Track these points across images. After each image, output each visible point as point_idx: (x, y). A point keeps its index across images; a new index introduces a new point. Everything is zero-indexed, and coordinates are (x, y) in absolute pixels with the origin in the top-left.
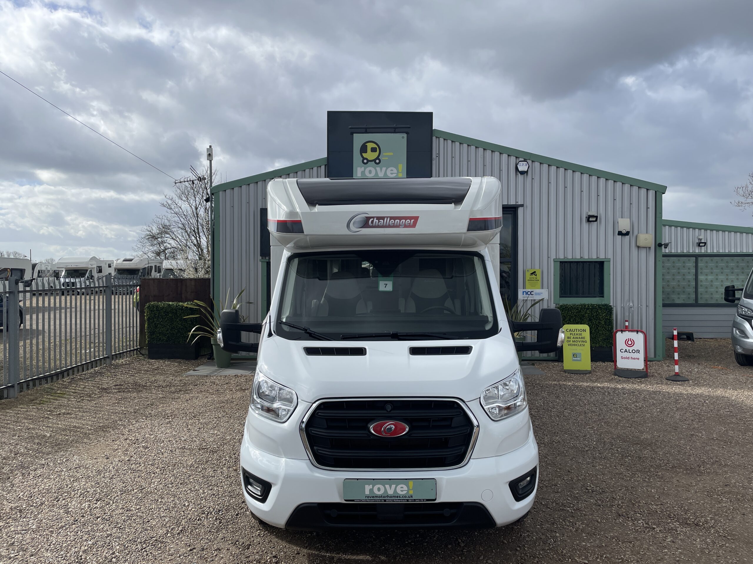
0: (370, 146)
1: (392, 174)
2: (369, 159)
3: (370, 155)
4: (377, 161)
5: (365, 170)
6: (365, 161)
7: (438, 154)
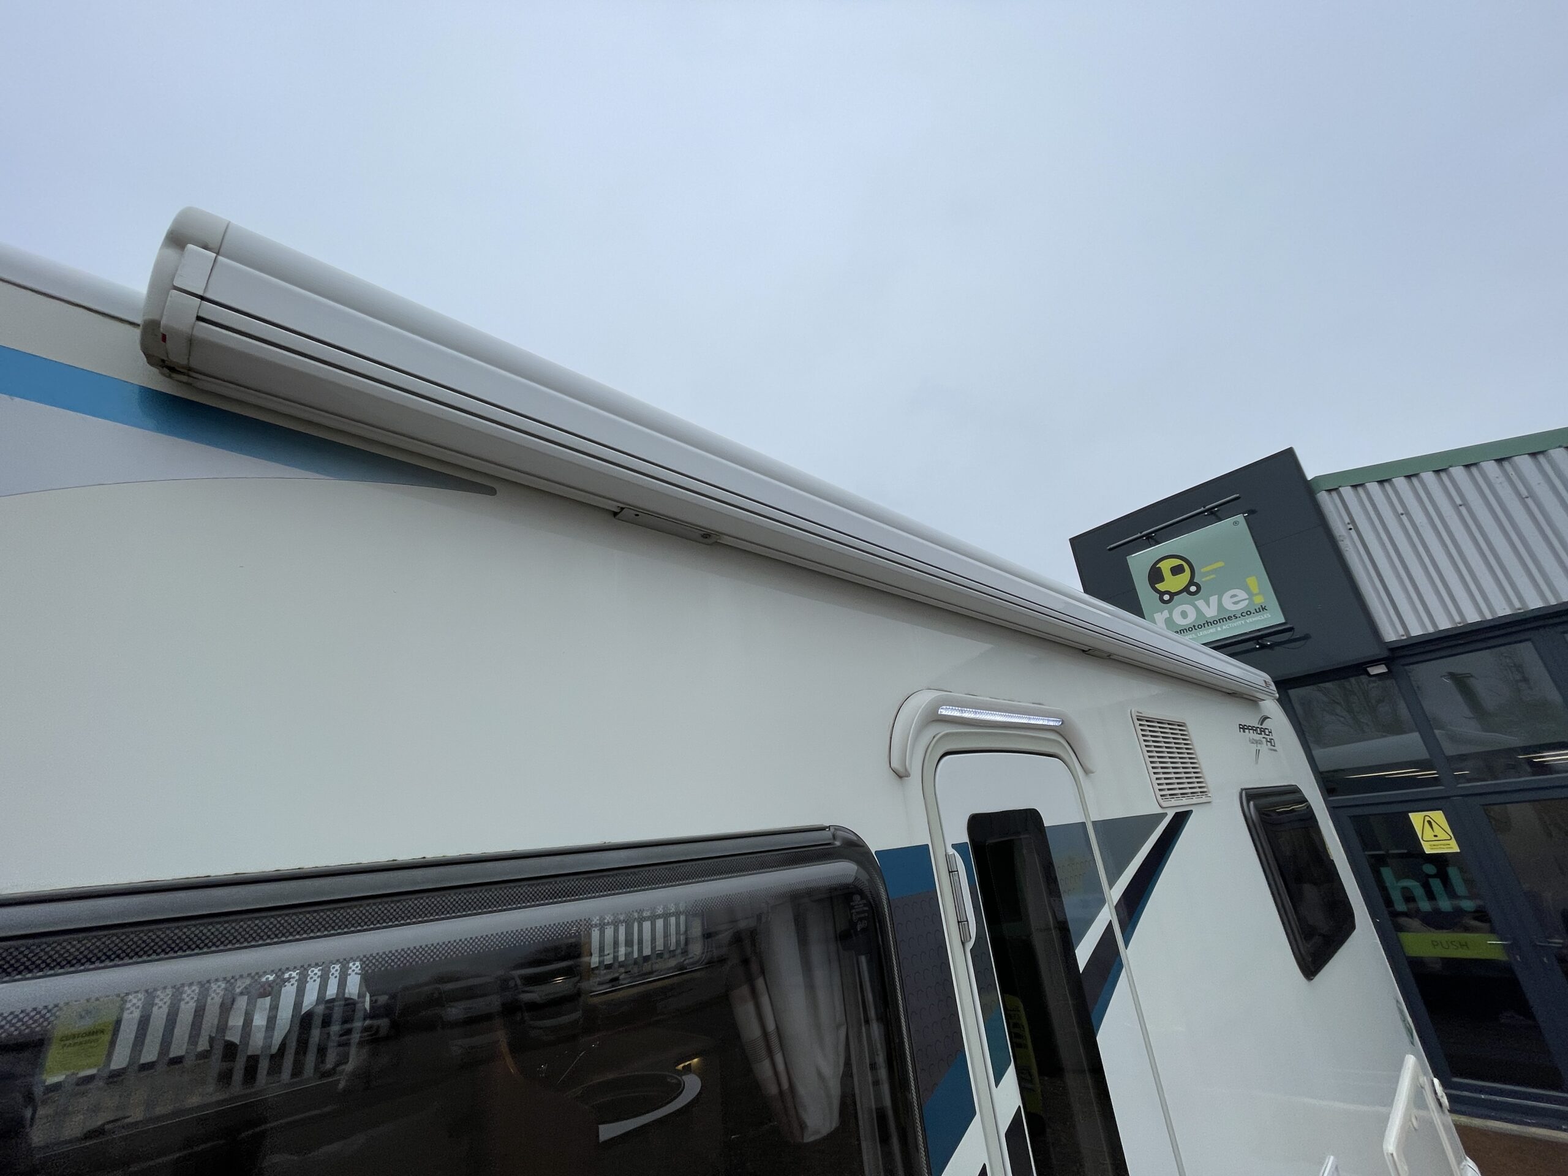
0: (1166, 566)
1: (1235, 603)
2: (1173, 591)
3: (1173, 583)
4: (1193, 589)
5: (1171, 613)
6: (1166, 597)
7: (1349, 524)
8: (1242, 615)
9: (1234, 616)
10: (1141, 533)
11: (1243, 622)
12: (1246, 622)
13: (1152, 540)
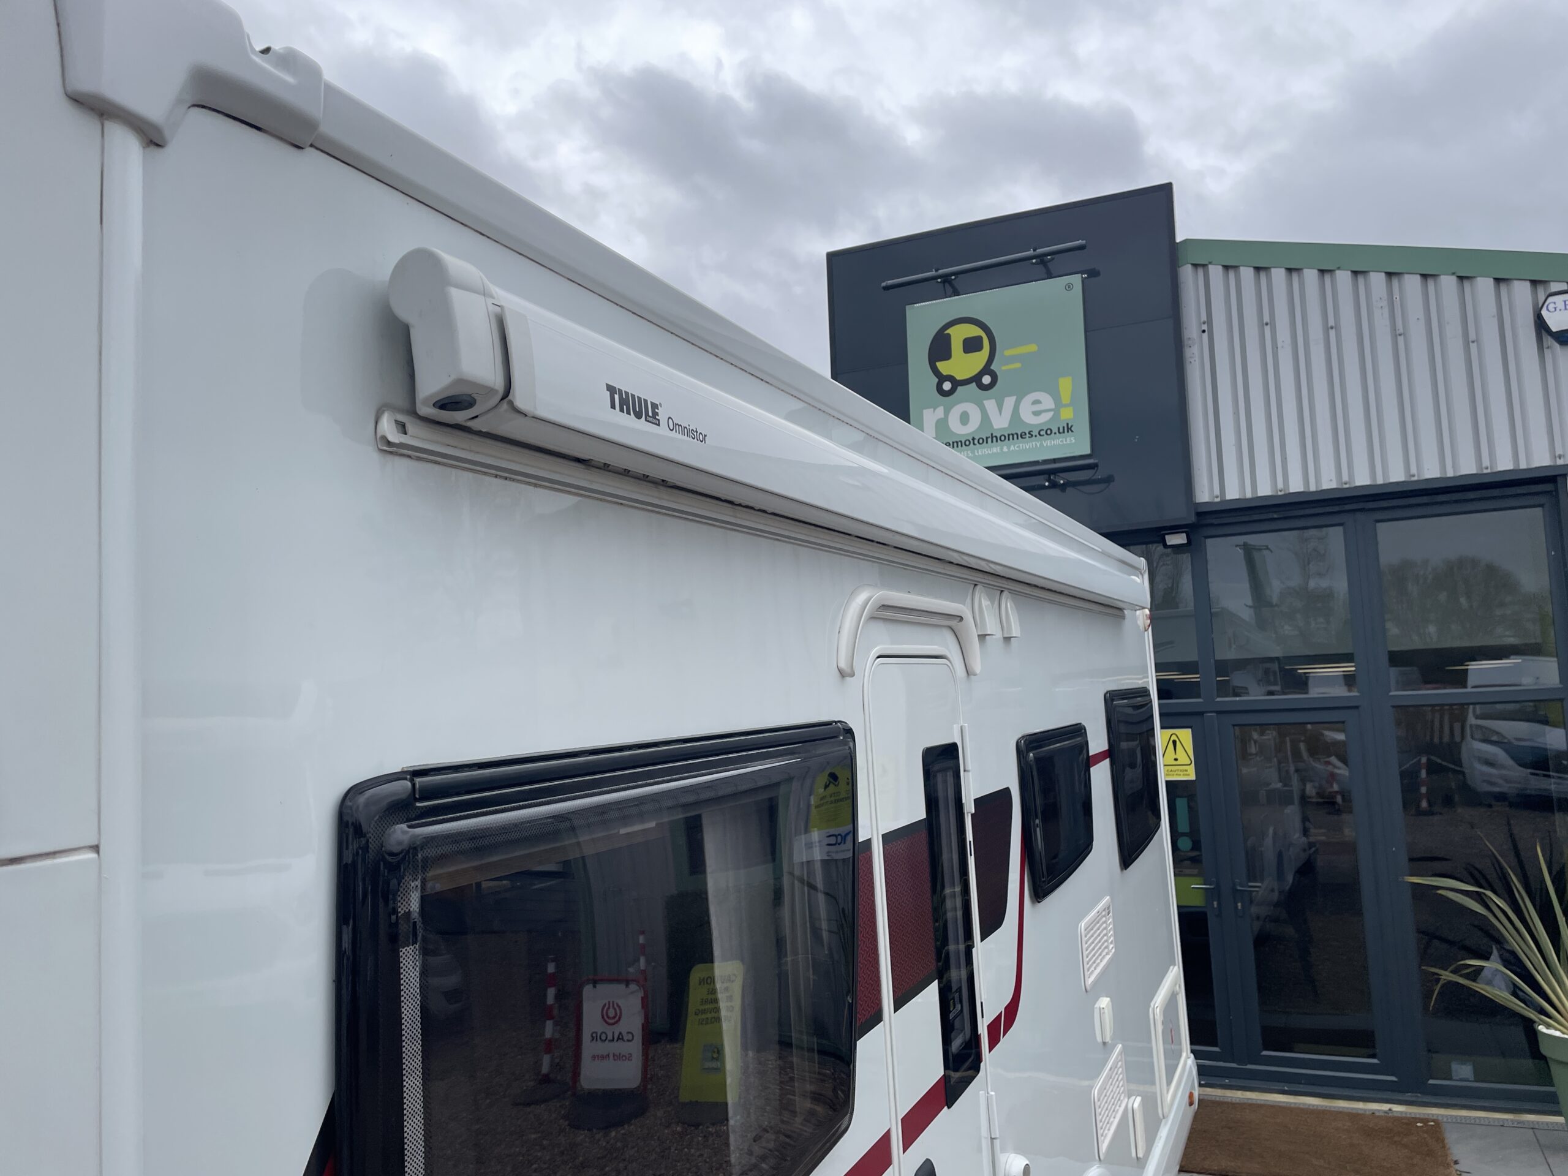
0: (959, 334)
1: (1036, 413)
2: (958, 378)
3: (962, 365)
5: (947, 413)
6: (947, 386)
7: (1204, 323)
8: (1040, 435)
9: (1029, 433)
10: (936, 271)
11: (1038, 444)
12: (1041, 444)
13: (949, 286)
